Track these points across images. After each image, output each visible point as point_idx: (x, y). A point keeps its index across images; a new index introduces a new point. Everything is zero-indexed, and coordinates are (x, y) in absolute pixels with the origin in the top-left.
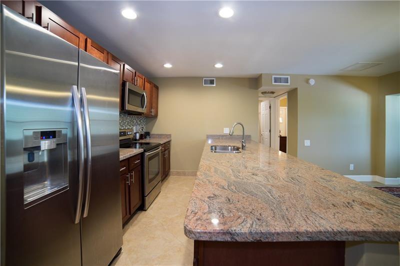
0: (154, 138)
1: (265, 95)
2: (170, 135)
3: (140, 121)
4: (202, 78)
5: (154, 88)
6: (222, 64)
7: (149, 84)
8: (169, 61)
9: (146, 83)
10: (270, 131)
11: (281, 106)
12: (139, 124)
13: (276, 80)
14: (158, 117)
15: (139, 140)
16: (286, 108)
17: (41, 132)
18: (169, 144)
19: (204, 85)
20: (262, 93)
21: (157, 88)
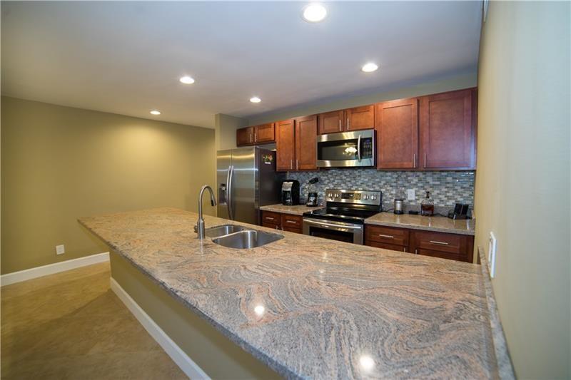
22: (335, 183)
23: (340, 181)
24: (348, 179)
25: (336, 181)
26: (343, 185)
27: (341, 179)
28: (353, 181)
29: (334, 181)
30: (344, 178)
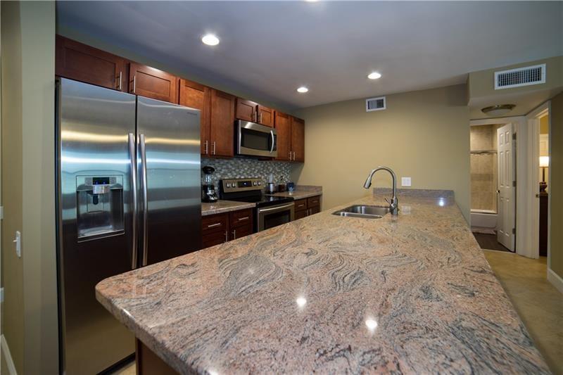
0: (300, 191)
1: (489, 112)
2: (321, 187)
3: (280, 168)
4: (363, 100)
5: (295, 124)
6: (380, 72)
7: (284, 119)
8: (303, 84)
9: (278, 118)
10: (515, 184)
11: (542, 133)
12: (278, 173)
13: (504, 80)
14: (305, 162)
15: (274, 192)
16: (547, 135)
17: (94, 178)
18: (319, 200)
19: (367, 110)
20: (483, 110)
21: (301, 123)
22: (222, 172)
23: (227, 170)
24: (233, 169)
25: (223, 170)
26: (229, 174)
27: (227, 168)
28: (237, 170)
29: (221, 170)
30: (230, 167)
